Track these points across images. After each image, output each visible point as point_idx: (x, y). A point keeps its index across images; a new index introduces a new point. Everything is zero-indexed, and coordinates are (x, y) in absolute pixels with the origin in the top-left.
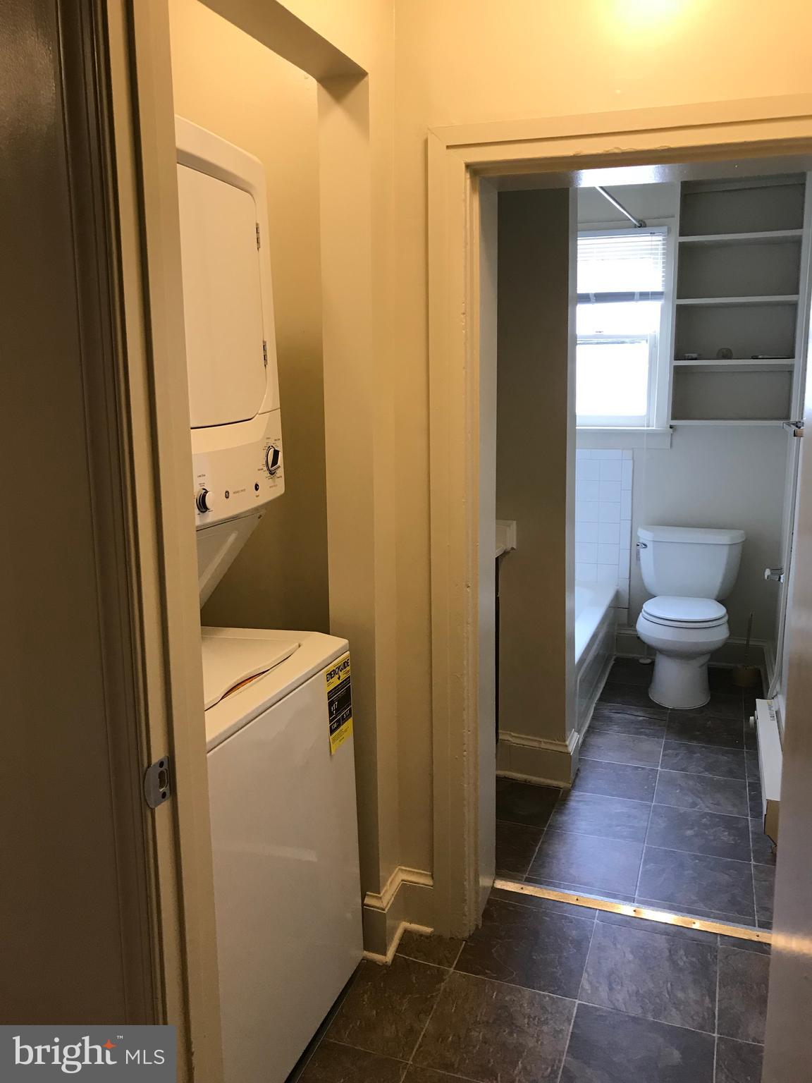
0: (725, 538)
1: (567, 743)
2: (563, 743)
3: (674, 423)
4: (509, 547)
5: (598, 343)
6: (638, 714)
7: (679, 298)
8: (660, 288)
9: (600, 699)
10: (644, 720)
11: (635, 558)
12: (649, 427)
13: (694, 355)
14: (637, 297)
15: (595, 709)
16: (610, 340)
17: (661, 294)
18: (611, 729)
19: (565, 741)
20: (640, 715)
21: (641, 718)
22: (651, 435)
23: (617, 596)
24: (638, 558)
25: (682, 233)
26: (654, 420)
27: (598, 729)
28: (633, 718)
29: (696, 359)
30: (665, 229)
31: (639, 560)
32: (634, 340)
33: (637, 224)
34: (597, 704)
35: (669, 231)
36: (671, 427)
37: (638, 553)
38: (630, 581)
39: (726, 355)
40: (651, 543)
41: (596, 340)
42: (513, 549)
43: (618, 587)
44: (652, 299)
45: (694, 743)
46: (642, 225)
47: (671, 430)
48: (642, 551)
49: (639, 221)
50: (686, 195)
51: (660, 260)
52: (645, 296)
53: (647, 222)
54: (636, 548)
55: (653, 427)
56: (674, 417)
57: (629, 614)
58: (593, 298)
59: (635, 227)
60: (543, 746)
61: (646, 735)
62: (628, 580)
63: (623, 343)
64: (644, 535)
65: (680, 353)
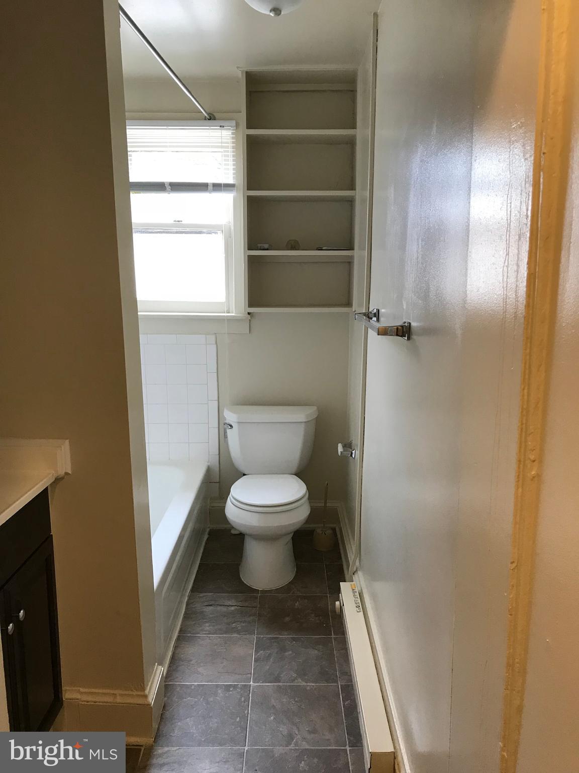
0: (301, 415)
1: (147, 692)
2: (142, 693)
3: (252, 310)
4: (61, 472)
5: (177, 233)
6: (230, 603)
7: (249, 189)
8: (230, 180)
9: (192, 590)
10: (236, 609)
11: (223, 437)
12: (229, 313)
13: (266, 246)
14: (210, 188)
15: (187, 605)
16: (188, 230)
17: (232, 186)
18: (202, 630)
19: (143, 689)
20: (231, 604)
21: (233, 608)
22: (230, 320)
23: (209, 471)
24: (226, 437)
25: (249, 126)
26: (233, 307)
27: (190, 632)
28: (224, 609)
29: (267, 249)
30: (234, 123)
31: (227, 438)
32: (209, 230)
33: (209, 118)
34: (190, 597)
35: (237, 126)
36: (249, 314)
37: (225, 432)
38: (219, 457)
39: (294, 247)
40: (237, 424)
41: (175, 229)
42: (66, 474)
43: (209, 464)
44: (224, 190)
45: (285, 636)
46: (211, 117)
47: (249, 316)
48: (229, 431)
49: (208, 114)
50: (250, 92)
51: (230, 152)
52: (217, 187)
53: (216, 115)
54: (224, 427)
55: (233, 313)
56: (251, 305)
57: (220, 488)
58: (168, 188)
59: (205, 120)
60: (119, 700)
61: (238, 632)
62: (218, 456)
63: (200, 233)
64: (230, 416)
65: (252, 243)
